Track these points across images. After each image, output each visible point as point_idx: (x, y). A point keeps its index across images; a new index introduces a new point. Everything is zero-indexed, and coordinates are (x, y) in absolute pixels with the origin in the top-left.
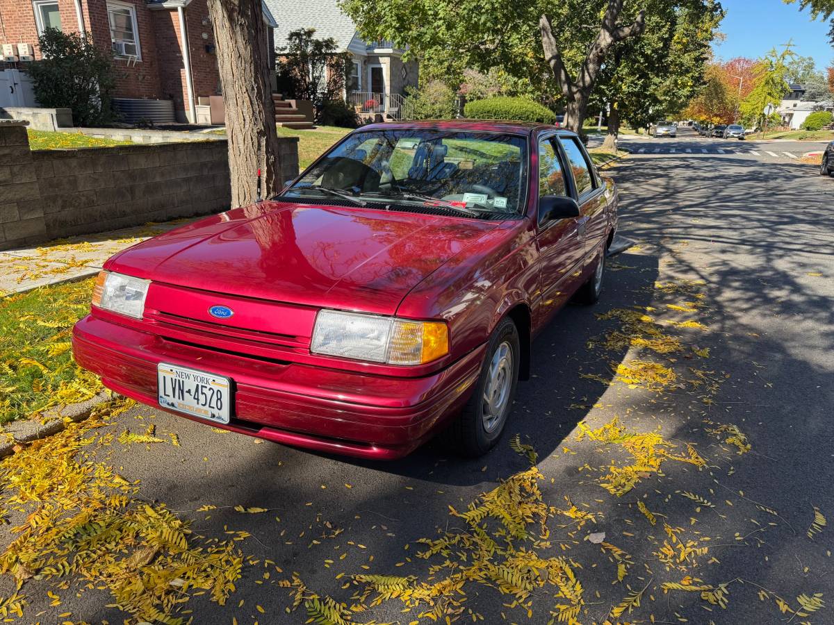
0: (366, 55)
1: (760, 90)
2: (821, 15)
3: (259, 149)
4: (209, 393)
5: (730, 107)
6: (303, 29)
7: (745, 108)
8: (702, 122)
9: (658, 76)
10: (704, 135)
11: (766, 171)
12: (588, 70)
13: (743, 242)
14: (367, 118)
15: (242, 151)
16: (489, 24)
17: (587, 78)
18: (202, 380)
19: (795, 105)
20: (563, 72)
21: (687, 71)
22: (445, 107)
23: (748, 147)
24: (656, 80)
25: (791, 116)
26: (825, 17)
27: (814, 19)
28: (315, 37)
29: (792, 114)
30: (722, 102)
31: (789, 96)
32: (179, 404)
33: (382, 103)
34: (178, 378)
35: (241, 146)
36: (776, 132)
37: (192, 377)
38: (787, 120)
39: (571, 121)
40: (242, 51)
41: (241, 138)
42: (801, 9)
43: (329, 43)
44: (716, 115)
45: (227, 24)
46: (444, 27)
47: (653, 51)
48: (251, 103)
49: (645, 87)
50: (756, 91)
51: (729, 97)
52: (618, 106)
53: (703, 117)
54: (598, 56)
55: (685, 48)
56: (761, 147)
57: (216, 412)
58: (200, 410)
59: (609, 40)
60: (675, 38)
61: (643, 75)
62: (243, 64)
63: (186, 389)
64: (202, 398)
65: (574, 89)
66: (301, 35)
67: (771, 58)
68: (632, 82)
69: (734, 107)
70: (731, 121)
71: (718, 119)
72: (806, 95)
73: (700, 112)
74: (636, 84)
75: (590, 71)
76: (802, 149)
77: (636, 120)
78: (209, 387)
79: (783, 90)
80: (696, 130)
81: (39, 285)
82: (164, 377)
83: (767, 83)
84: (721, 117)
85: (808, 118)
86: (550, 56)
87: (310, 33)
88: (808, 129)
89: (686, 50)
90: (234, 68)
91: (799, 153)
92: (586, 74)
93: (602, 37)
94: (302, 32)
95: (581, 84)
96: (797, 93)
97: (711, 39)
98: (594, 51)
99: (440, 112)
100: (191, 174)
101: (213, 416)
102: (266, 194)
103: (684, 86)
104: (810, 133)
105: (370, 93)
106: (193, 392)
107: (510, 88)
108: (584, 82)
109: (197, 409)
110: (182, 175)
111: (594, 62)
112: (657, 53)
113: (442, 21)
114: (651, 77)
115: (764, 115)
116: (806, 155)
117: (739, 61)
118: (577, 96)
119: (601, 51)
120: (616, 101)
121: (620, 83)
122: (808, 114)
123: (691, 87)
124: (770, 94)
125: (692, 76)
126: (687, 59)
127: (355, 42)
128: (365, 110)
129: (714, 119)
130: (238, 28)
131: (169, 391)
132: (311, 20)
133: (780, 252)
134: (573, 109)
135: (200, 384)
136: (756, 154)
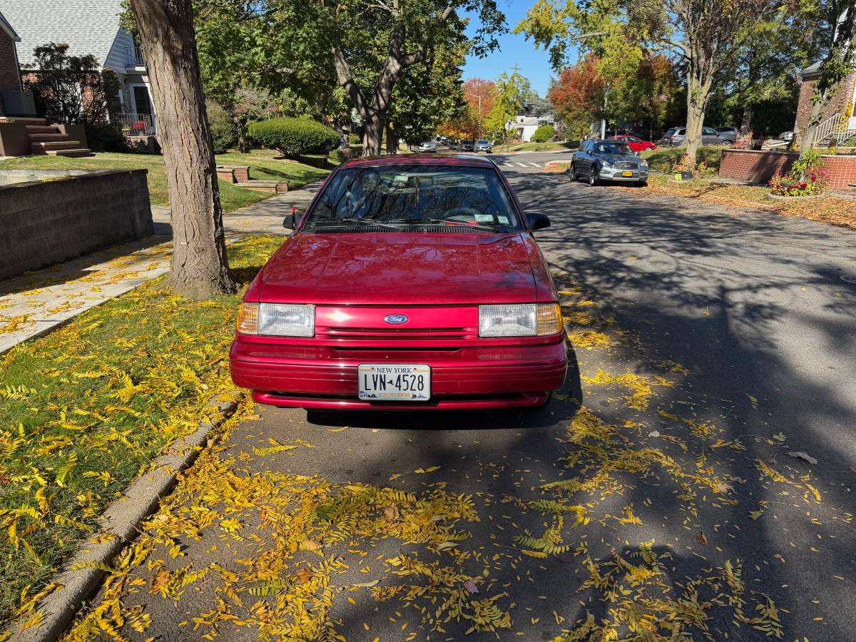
0: (126, 73)
1: (498, 109)
2: (542, 45)
3: (206, 186)
4: (410, 380)
5: (474, 123)
6: (53, 44)
7: (489, 124)
8: (450, 138)
9: (425, 98)
10: (455, 149)
11: (532, 181)
12: (381, 94)
13: (566, 240)
14: (139, 141)
15: (190, 189)
16: (307, 52)
17: (382, 102)
18: (403, 370)
19: (522, 121)
20: (359, 96)
21: (449, 93)
22: (224, 127)
23: (501, 159)
24: (425, 101)
25: (522, 130)
26: (546, 47)
27: (537, 48)
28: (68, 53)
29: (523, 129)
30: (467, 119)
31: (521, 113)
32: (380, 394)
33: (152, 124)
34: (379, 374)
35: (188, 183)
36: (513, 145)
37: (393, 371)
38: (519, 133)
39: (371, 141)
40: (187, 93)
41: (187, 176)
42: (526, 39)
43: (89, 61)
44: (463, 131)
45: (170, 67)
46: (263, 54)
47: (419, 75)
48: (198, 143)
49: (415, 107)
50: (495, 109)
51: (472, 114)
52: (394, 125)
53: (452, 133)
54: (390, 81)
55: (445, 72)
56: (511, 159)
57: (417, 393)
58: (402, 395)
59: (398, 67)
60: (435, 62)
61: (413, 97)
62: (188, 105)
63: (387, 380)
64: (404, 385)
65: (371, 113)
66: (52, 51)
67: (504, 80)
68: (404, 103)
69: (477, 124)
70: (475, 135)
71: (465, 134)
72: (534, 112)
73: (449, 128)
74: (408, 105)
75: (384, 95)
76: (544, 159)
77: (411, 138)
78: (410, 374)
79: (516, 108)
80: (445, 145)
81: (14, 343)
82: (366, 376)
83: (503, 101)
84: (467, 133)
85: (536, 132)
86: (346, 80)
87: (63, 48)
88: (538, 141)
89: (445, 74)
90: (179, 109)
91: (541, 163)
92: (380, 98)
93: (391, 64)
94: (53, 48)
95: (376, 107)
96: (527, 111)
97: (464, 64)
98: (385, 76)
99: (220, 132)
100: (59, 216)
101: (414, 396)
102: (214, 229)
103: (448, 106)
104: (542, 145)
105: (135, 114)
106: (394, 382)
107: (287, 108)
108: (379, 105)
109: (399, 394)
110: (51, 218)
111: (386, 87)
112: (422, 77)
113: (260, 48)
114: (419, 98)
115: (505, 130)
116: (547, 164)
117: (475, 81)
118: (375, 119)
119: (392, 76)
120: (391, 121)
121: (393, 104)
122: (536, 128)
123: (454, 107)
124: (506, 112)
125: (454, 98)
126: (447, 82)
127: (111, 59)
128: (134, 132)
129: (461, 134)
130: (182, 71)
131: (370, 384)
132: (51, 33)
133: (597, 245)
134: (372, 131)
135: (402, 374)
136: (510, 165)
